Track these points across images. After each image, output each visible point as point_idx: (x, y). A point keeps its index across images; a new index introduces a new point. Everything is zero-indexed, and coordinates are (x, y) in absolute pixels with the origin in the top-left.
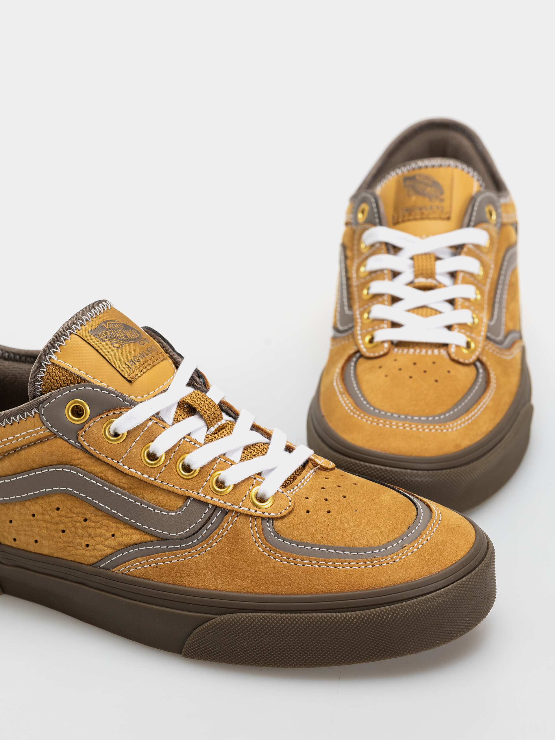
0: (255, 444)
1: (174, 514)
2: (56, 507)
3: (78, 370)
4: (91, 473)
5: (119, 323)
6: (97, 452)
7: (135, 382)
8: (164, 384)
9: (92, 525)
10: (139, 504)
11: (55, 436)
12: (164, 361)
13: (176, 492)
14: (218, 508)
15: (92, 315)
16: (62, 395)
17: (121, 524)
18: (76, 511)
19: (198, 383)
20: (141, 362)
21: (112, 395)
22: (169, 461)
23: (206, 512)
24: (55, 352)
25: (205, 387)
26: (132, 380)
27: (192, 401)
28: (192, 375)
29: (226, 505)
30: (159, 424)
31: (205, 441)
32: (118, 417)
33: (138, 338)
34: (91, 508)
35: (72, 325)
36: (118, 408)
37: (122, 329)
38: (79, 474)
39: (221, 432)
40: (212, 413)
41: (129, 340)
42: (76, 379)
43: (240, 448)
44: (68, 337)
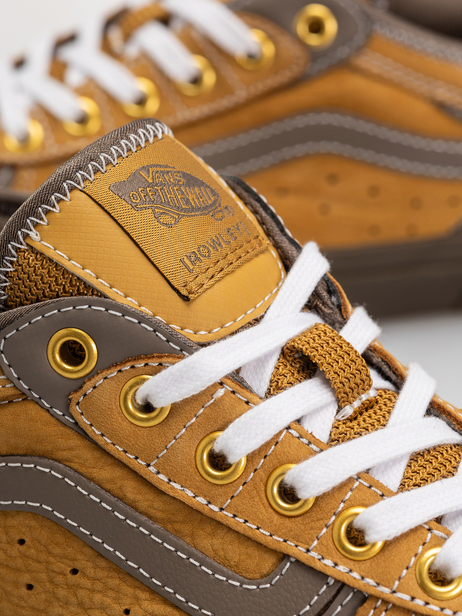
0: (434, 449)
1: (255, 587)
2: (18, 537)
3: (79, 266)
4: (91, 479)
5: (175, 172)
6: (106, 439)
7: (197, 300)
8: (257, 306)
9: (88, 583)
10: (184, 556)
11: (24, 397)
12: (262, 256)
13: (262, 542)
14: (345, 589)
15: (121, 151)
16: (43, 316)
17: (143, 591)
18: (57, 551)
19: (327, 305)
20: (214, 259)
21: (146, 326)
22: (252, 474)
23: (320, 593)
24: (36, 225)
25: (341, 313)
26: (190, 296)
27: (310, 349)
28: (316, 287)
29: (364, 585)
30: (239, 396)
31: (330, 435)
32: (154, 372)
33: (211, 205)
34: (88, 551)
35: (77, 171)
36: (155, 355)
37: (181, 186)
38: (66, 480)
39: (366, 414)
40: (349, 376)
41: (193, 209)
42: (76, 284)
43: (402, 457)
44: (65, 195)
